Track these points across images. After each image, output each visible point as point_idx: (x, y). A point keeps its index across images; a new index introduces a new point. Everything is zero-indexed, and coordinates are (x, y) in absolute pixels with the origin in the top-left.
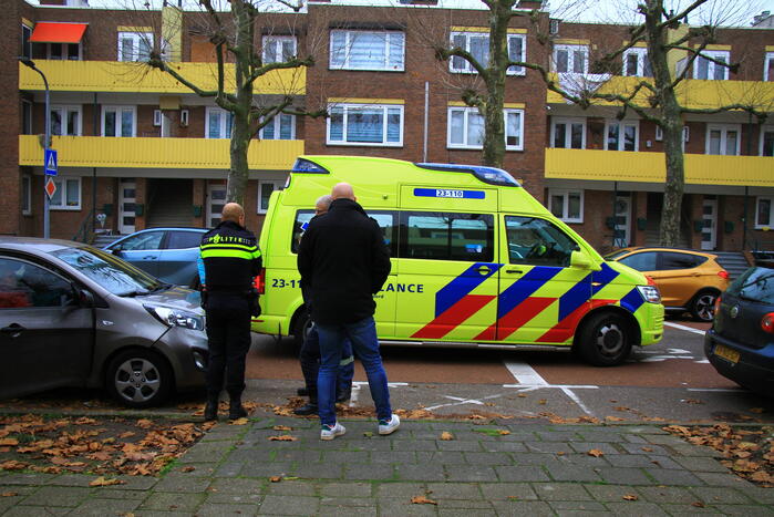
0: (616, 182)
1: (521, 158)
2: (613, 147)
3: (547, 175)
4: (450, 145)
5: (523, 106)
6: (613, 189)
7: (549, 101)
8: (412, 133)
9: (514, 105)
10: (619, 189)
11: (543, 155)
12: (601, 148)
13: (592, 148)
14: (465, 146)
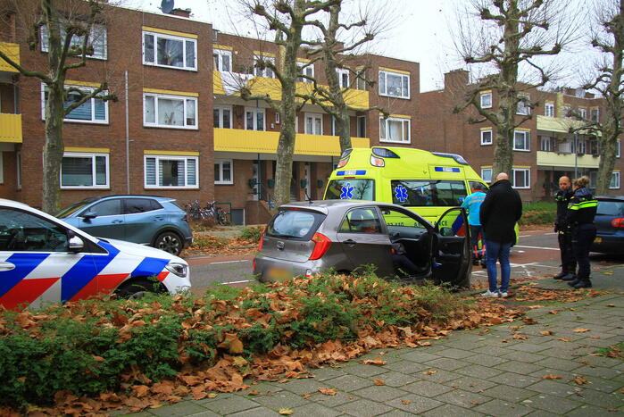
0: (259, 154)
1: (198, 135)
2: (250, 128)
3: (216, 149)
4: (146, 124)
5: (197, 95)
6: (257, 159)
7: (215, 92)
8: (116, 113)
9: (192, 94)
10: (261, 158)
11: (212, 133)
12: (243, 128)
13: (237, 128)
14: (156, 125)
